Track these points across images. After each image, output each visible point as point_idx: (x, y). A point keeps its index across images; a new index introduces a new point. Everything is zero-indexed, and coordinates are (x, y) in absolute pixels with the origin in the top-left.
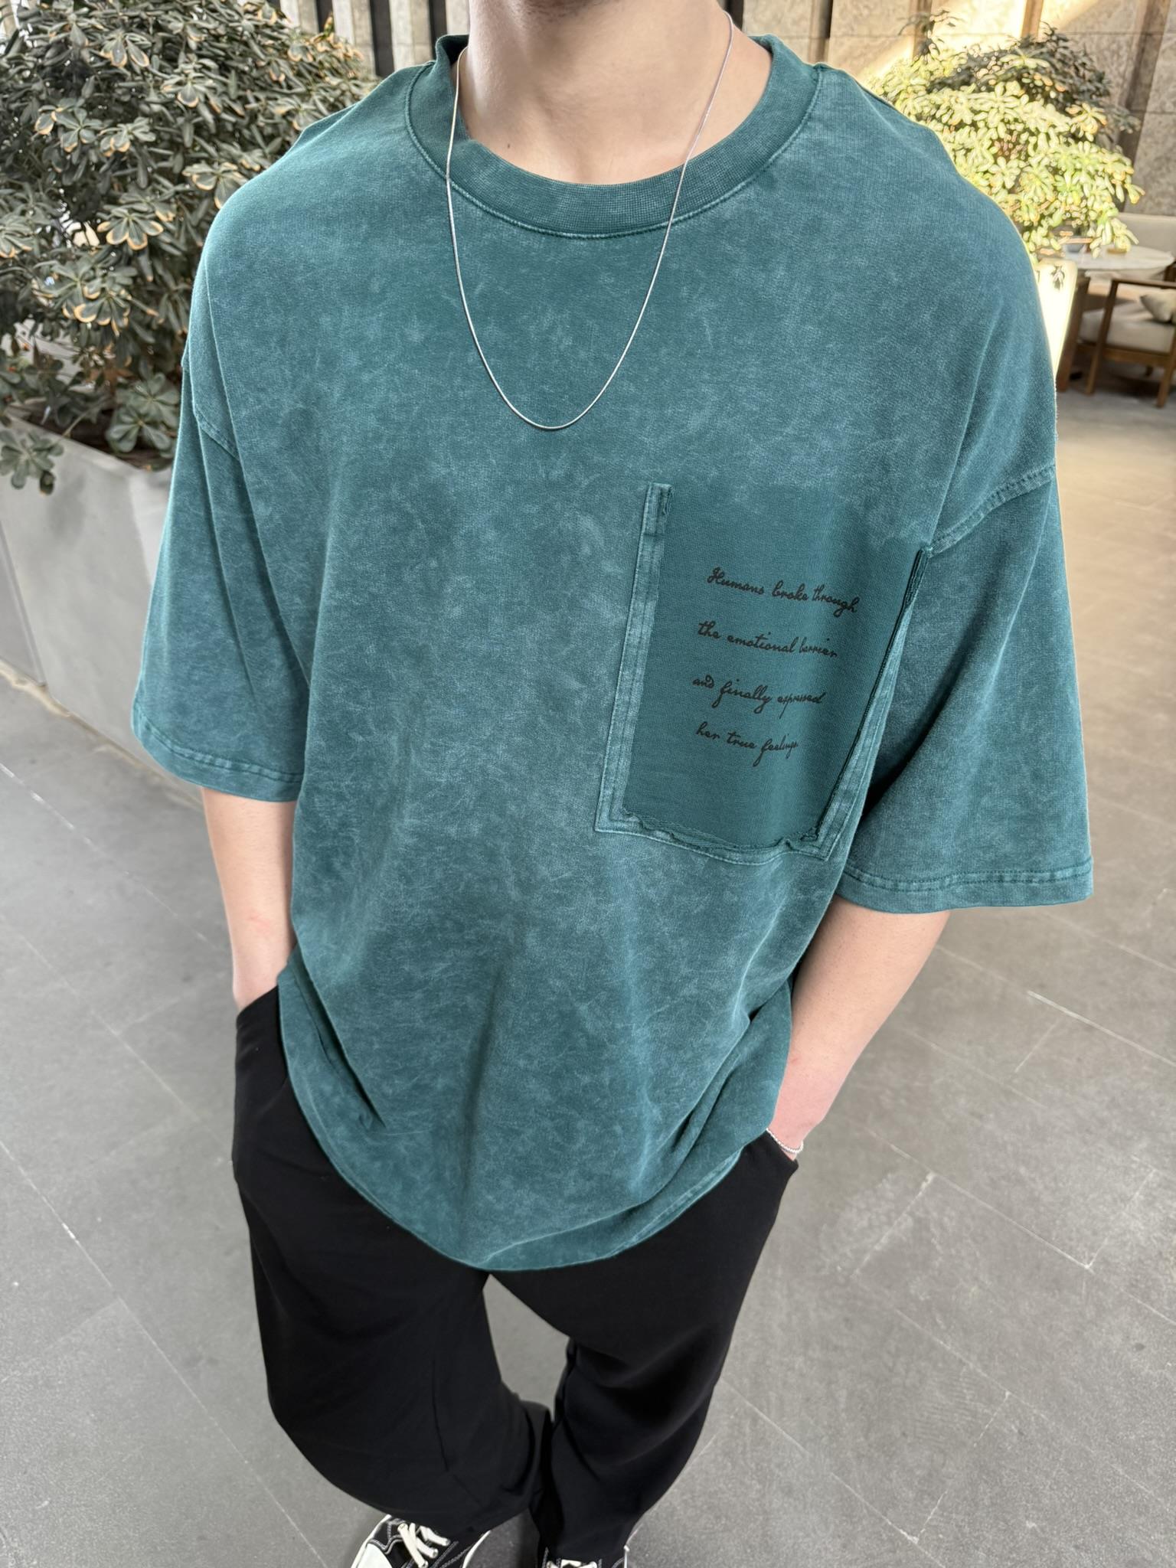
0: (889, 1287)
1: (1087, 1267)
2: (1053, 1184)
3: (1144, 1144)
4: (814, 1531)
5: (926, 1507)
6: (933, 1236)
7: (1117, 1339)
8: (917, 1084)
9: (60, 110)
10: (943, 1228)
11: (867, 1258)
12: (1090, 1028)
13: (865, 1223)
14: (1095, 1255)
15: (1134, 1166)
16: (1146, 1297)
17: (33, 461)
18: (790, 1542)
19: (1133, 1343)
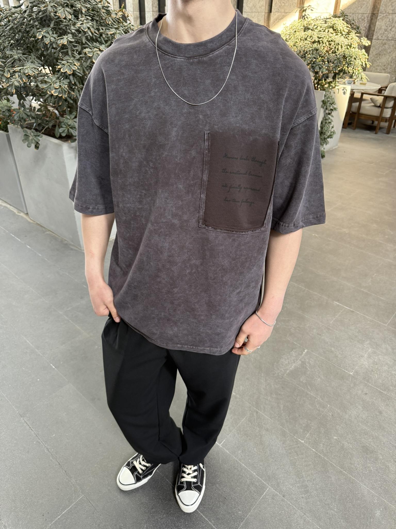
0: (294, 379)
1: (351, 374)
2: (342, 353)
3: (368, 342)
4: (275, 440)
5: (306, 433)
6: (307, 366)
7: (360, 392)
8: (301, 326)
9: (44, 31)
10: (310, 364)
11: (288, 371)
12: (353, 312)
13: (287, 362)
14: (353, 371)
15: (365, 348)
16: (368, 381)
17: (33, 139)
18: (268, 442)
19: (364, 393)
